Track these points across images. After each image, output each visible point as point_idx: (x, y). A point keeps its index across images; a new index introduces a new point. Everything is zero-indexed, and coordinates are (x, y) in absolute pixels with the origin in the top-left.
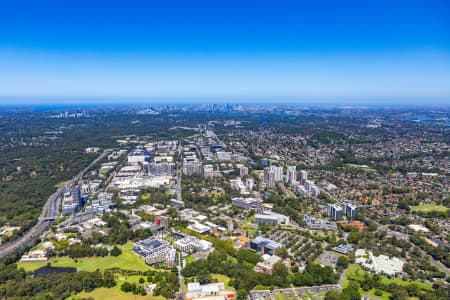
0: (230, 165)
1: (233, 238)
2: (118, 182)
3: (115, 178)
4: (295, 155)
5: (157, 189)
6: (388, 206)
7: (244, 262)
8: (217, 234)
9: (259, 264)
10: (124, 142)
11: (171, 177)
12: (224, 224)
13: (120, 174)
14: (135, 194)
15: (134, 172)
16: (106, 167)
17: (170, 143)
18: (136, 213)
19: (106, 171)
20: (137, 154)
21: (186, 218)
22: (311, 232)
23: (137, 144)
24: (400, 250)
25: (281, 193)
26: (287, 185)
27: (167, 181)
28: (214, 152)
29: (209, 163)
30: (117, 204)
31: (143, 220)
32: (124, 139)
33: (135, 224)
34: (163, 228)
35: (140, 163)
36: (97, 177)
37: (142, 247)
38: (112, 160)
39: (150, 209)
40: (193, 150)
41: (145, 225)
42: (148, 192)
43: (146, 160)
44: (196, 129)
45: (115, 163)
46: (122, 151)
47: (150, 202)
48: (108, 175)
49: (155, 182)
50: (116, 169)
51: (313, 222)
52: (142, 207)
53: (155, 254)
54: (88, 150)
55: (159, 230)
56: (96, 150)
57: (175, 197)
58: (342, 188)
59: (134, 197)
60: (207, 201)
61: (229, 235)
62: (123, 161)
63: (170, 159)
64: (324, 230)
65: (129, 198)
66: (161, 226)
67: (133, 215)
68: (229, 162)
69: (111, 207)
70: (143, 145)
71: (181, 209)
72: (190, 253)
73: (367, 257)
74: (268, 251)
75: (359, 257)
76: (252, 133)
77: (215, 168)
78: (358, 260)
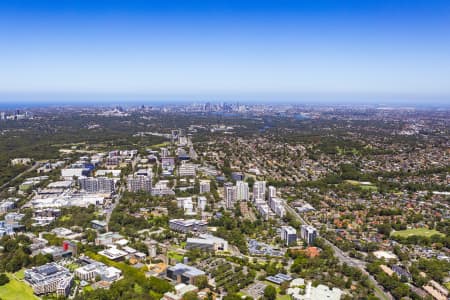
0: (192, 181)
1: (152, 265)
2: (37, 201)
3: (37, 196)
4: (282, 169)
5: (83, 209)
6: (366, 230)
7: (152, 292)
8: (132, 261)
9: (168, 294)
10: (69, 151)
11: (108, 195)
12: (144, 249)
13: (45, 191)
14: (53, 214)
15: (64, 188)
16: (30, 182)
17: (125, 153)
18: (44, 237)
19: (27, 188)
20: (76, 167)
21: (104, 243)
22: (251, 260)
23: (83, 155)
24: (346, 279)
25: (239, 214)
26: (250, 205)
27: (101, 200)
28: (178, 164)
29: (166, 178)
30: (26, 226)
31: (48, 245)
32: (69, 148)
33: (37, 249)
34: (70, 254)
35: (75, 178)
36: (14, 194)
37: (33, 274)
38: (42, 173)
39: (63, 232)
40: (151, 161)
41: (49, 250)
42: (71, 212)
43: (84, 173)
44: (168, 136)
45: (44, 178)
46: (59, 163)
47: (68, 225)
48: (29, 191)
49: (85, 200)
50: (43, 185)
51: (259, 248)
52: (56, 230)
53: (46, 283)
54: (15, 161)
55: (64, 256)
56: (25, 161)
57: (101, 219)
58: (318, 209)
59: (51, 219)
60: (141, 224)
61: (148, 262)
62: (55, 175)
63: (117, 172)
64: (268, 258)
65: (44, 219)
66: (69, 251)
67: (40, 238)
68: (191, 177)
69: (16, 230)
70: (90, 155)
71: (103, 232)
72: (91, 282)
73: (304, 288)
74: (185, 280)
75: (293, 287)
76: (240, 140)
77: (170, 185)
78: (290, 291)
